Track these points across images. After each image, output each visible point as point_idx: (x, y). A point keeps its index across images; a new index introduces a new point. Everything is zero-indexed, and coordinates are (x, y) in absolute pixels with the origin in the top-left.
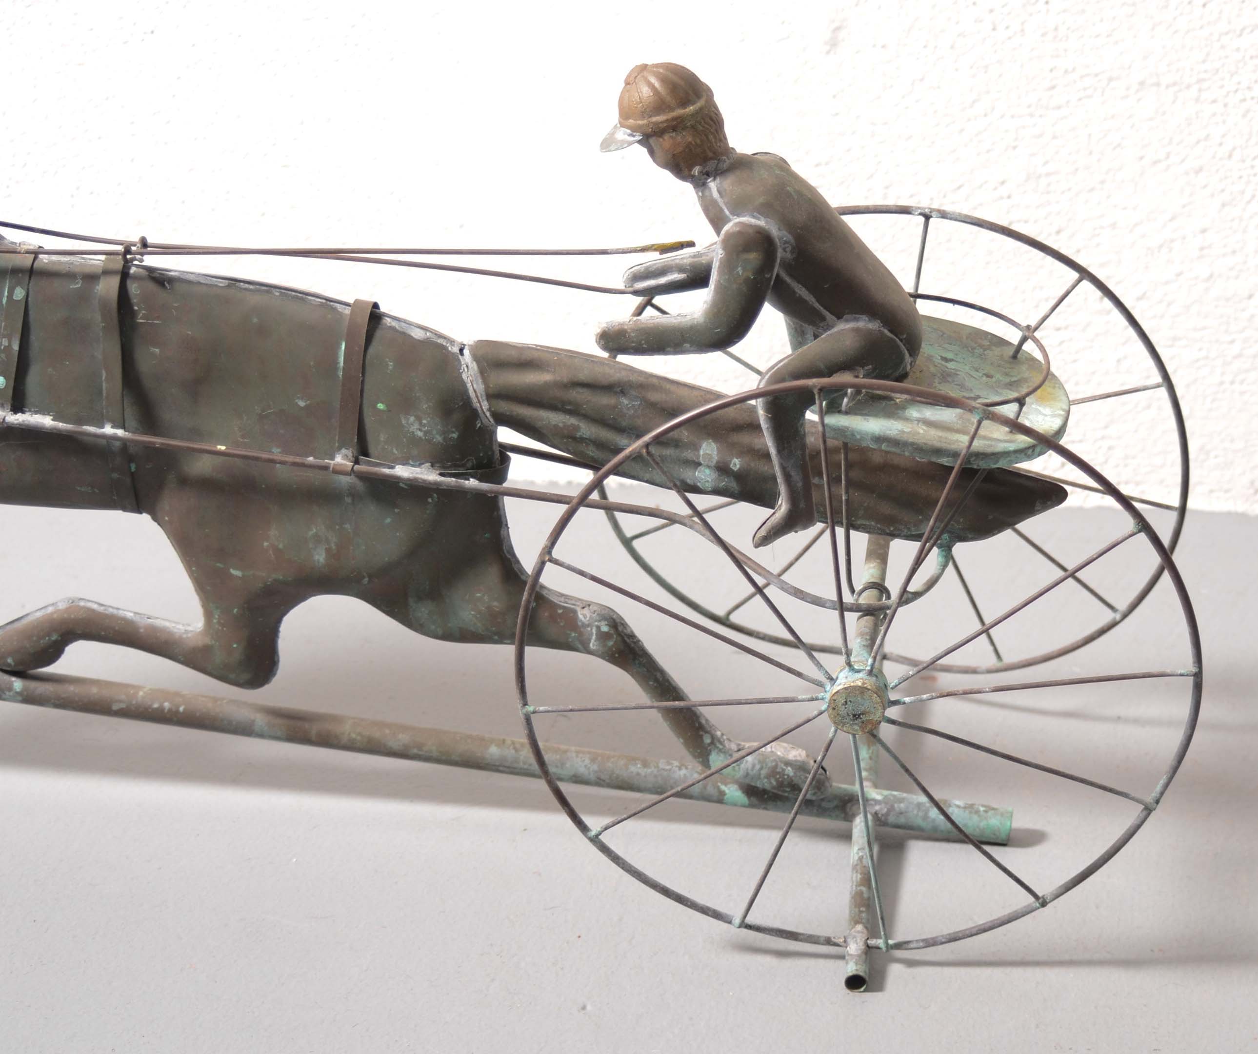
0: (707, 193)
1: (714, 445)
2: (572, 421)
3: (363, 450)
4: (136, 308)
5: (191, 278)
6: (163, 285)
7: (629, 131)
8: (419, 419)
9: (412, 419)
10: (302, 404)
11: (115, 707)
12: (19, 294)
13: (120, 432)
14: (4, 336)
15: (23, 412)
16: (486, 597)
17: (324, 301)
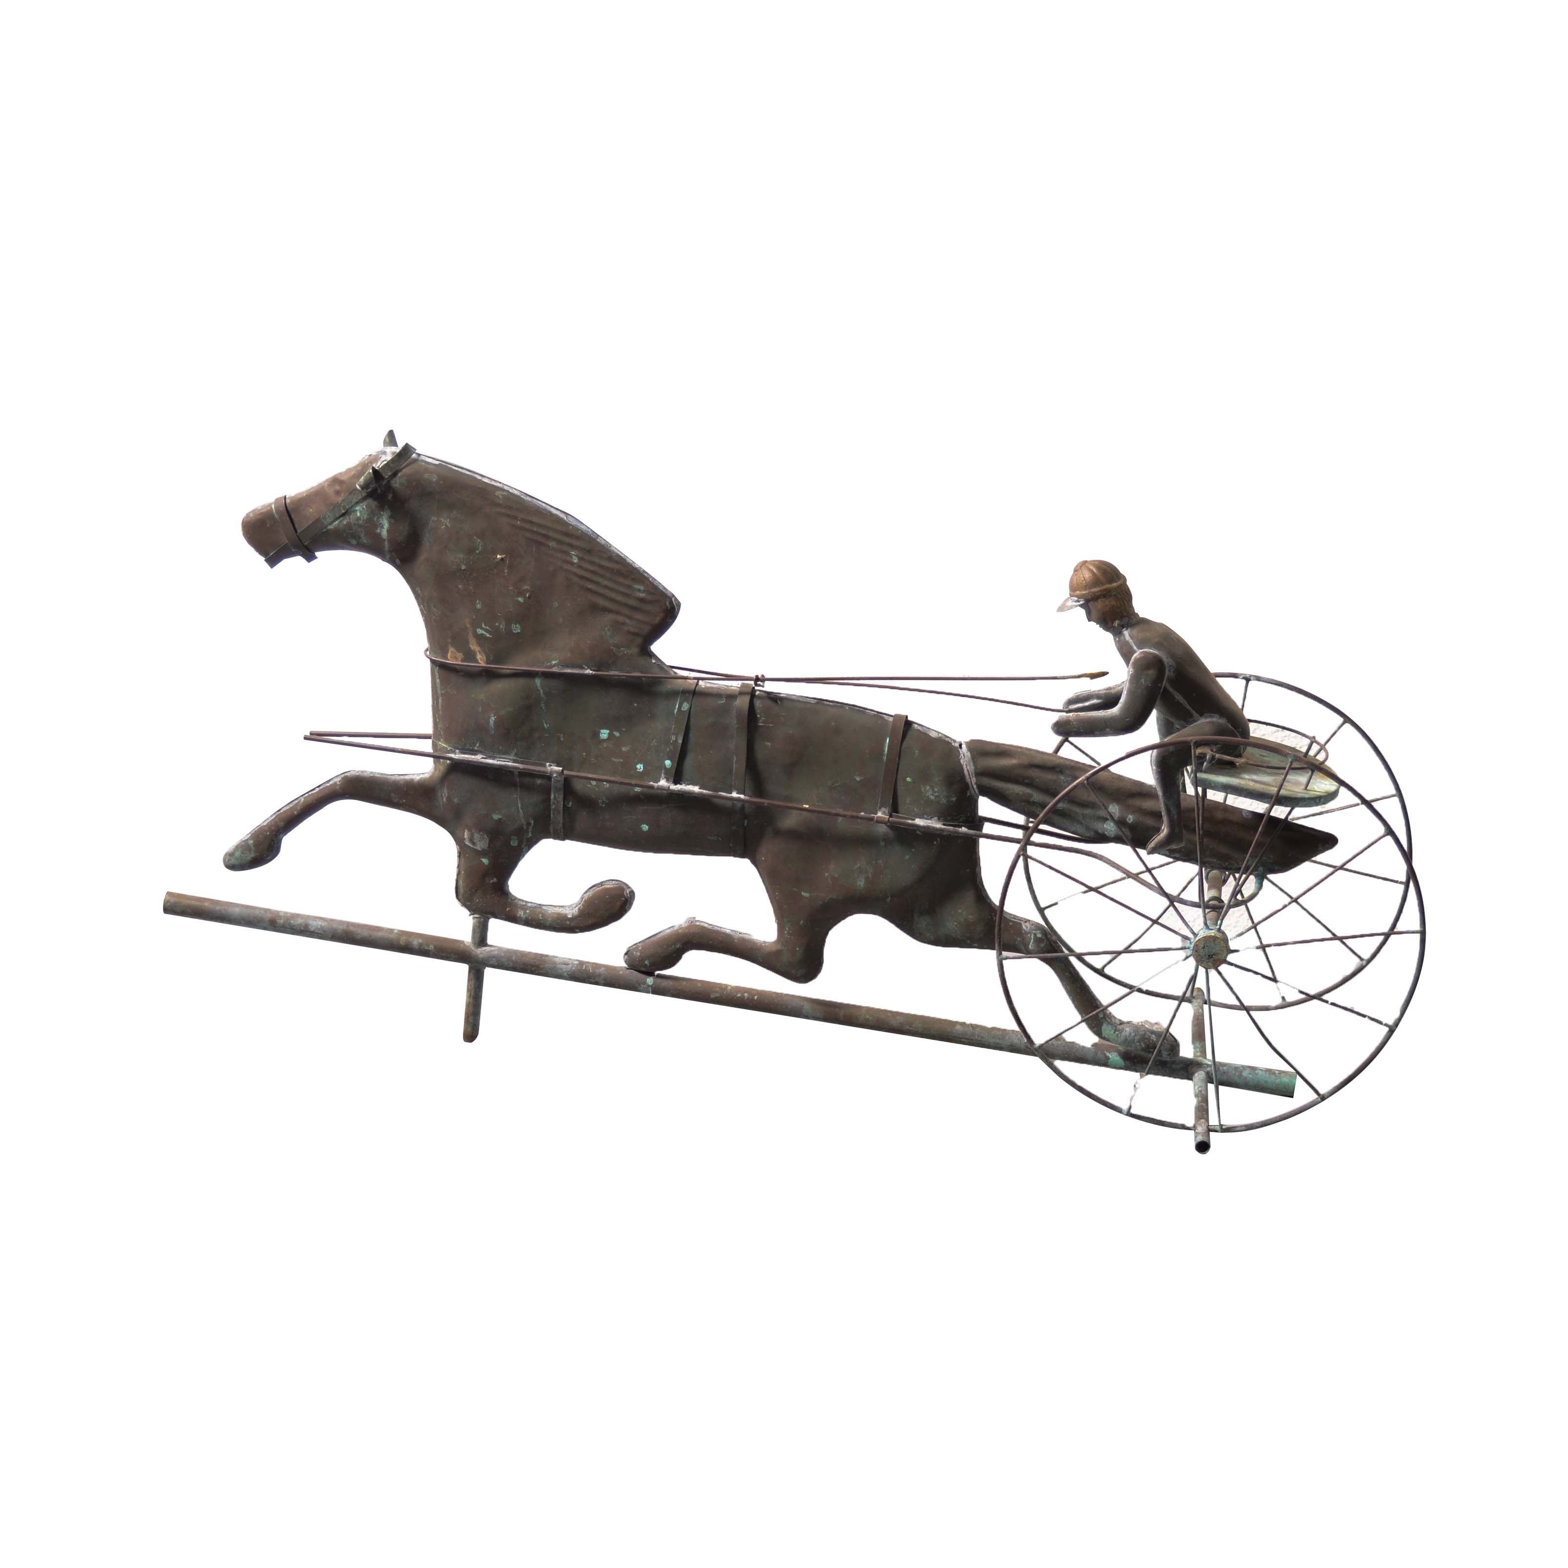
0: (1122, 638)
1: (1116, 806)
2: (1028, 791)
3: (895, 809)
4: (758, 716)
5: (793, 697)
6: (777, 702)
7: (1076, 599)
8: (932, 788)
9: (928, 788)
10: (858, 779)
11: (712, 996)
12: (686, 706)
13: (742, 796)
14: (673, 734)
15: (681, 784)
16: (964, 912)
17: (876, 713)
